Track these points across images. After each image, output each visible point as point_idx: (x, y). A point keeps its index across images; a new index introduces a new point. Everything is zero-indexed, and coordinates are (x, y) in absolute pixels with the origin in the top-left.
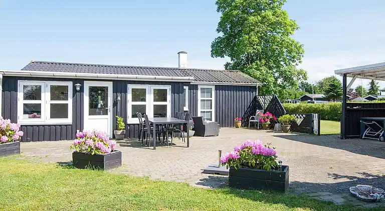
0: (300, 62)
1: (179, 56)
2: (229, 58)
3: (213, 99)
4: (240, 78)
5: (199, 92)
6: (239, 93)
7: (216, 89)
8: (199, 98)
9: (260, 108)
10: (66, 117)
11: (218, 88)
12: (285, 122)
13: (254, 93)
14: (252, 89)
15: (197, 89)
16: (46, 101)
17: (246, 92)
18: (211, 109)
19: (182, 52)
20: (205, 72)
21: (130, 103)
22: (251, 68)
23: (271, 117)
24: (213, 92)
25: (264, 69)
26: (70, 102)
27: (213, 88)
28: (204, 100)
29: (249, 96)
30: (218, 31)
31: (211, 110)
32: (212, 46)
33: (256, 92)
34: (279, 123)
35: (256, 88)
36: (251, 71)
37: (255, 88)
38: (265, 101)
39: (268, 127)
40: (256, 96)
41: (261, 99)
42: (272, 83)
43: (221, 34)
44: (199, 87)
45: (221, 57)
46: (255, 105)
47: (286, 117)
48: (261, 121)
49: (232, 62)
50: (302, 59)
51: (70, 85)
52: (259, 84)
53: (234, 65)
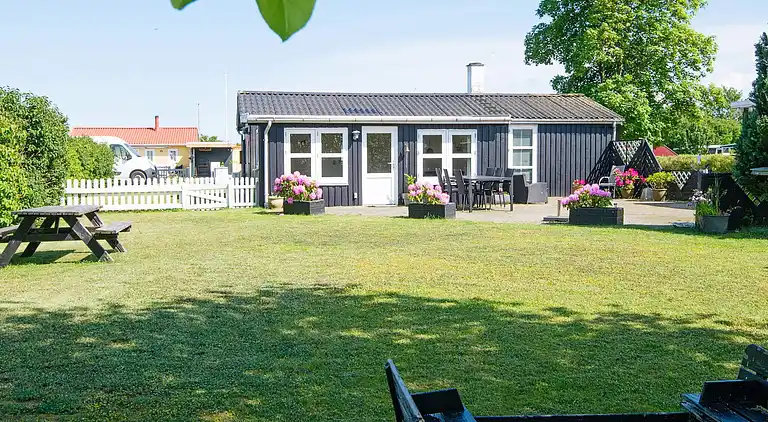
0: (708, 70)
1: (469, 71)
2: (562, 67)
3: (535, 147)
4: (583, 108)
5: (510, 136)
6: (581, 138)
7: (540, 131)
8: (511, 146)
9: (619, 162)
10: (340, 175)
11: (543, 128)
12: (659, 184)
13: (609, 136)
14: (606, 128)
15: (506, 131)
16: (316, 154)
17: (593, 135)
18: (531, 165)
19: (475, 64)
20: (518, 100)
21: (421, 156)
22: (605, 89)
23: (636, 177)
24: (535, 137)
25: (631, 90)
26: (344, 155)
27: (535, 129)
28: (519, 150)
29: (599, 142)
30: (541, 13)
31: (530, 167)
32: (527, 42)
33: (612, 134)
34: (650, 187)
35: (612, 128)
36: (604, 94)
37: (610, 126)
38: (627, 150)
39: (631, 194)
40: (611, 142)
41: (621, 147)
42: (647, 116)
43: (548, 20)
44: (511, 128)
45: (546, 64)
46: (610, 158)
47: (659, 176)
48: (618, 183)
49: (567, 75)
50: (714, 64)
51: (345, 131)
52: (618, 120)
53: (571, 81)
